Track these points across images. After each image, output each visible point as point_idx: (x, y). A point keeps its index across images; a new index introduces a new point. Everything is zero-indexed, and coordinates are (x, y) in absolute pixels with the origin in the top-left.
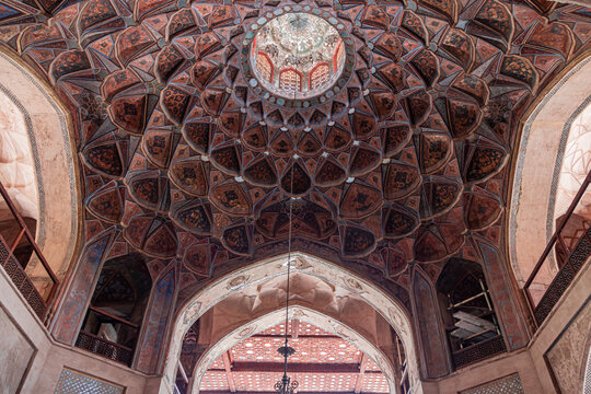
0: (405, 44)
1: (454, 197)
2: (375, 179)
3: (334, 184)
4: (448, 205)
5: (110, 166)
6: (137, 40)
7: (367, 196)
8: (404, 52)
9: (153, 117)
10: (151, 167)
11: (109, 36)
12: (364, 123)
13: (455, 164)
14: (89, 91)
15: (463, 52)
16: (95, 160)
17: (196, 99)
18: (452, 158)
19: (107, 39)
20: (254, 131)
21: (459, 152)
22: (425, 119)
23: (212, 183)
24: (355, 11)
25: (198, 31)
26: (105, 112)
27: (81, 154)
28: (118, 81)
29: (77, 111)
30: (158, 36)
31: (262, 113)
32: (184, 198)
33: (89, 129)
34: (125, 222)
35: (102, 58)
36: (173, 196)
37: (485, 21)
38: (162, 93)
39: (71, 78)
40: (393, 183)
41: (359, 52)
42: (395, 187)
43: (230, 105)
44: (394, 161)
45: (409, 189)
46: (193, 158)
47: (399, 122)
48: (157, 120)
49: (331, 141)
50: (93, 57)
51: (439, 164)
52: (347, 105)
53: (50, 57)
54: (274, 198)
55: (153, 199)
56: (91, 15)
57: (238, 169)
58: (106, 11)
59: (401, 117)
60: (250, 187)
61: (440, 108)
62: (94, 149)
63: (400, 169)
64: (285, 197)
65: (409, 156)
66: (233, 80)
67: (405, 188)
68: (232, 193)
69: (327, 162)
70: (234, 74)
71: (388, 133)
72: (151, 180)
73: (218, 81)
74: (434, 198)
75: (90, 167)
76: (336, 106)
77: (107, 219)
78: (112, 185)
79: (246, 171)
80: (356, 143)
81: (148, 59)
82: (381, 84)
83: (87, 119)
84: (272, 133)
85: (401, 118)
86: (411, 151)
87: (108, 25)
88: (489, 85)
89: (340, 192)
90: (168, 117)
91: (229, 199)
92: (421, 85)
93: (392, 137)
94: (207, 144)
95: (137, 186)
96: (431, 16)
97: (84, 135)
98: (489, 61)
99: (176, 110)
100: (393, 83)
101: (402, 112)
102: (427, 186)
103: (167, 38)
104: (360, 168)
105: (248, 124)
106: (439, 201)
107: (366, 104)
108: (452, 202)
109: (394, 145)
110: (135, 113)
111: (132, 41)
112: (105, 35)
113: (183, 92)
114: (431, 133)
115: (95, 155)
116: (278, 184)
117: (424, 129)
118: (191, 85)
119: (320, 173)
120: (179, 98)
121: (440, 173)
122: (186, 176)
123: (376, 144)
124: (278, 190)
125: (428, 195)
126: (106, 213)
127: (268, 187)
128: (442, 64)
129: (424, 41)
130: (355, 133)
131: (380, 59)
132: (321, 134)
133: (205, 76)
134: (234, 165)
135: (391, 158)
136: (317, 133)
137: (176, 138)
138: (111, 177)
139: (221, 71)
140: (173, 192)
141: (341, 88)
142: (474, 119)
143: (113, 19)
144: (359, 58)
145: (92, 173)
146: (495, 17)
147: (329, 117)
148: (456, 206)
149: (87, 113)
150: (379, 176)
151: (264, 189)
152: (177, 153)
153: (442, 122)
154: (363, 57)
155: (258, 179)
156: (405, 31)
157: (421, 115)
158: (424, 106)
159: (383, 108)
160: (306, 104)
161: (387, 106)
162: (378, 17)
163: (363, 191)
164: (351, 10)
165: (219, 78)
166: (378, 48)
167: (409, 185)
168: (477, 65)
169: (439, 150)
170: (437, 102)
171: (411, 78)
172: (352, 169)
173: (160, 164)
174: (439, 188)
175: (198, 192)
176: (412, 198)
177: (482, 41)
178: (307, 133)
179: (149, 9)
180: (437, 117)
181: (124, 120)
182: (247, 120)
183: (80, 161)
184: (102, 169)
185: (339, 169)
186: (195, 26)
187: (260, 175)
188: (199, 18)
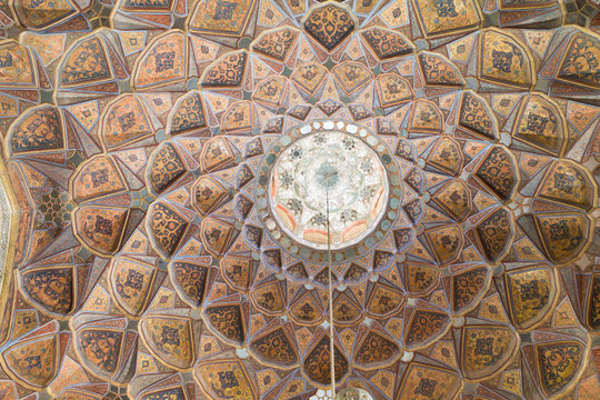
0: (468, 149)
1: (578, 363)
2: (445, 352)
3: (383, 365)
4: (570, 378)
5: (56, 302)
6: (130, 126)
7: (435, 383)
8: (467, 160)
9: (133, 238)
10: (116, 313)
11: (94, 103)
12: (420, 276)
13: (566, 306)
14: (55, 184)
15: (549, 138)
16: (36, 289)
17: (195, 228)
18: (561, 299)
19: (92, 105)
20: (269, 288)
21: (569, 286)
22: (508, 251)
23: (202, 354)
24: (399, 115)
25: (207, 133)
26: (68, 217)
27: (17, 271)
28: (96, 183)
29: (30, 214)
30: (158, 125)
31: (280, 265)
32: (156, 370)
33: (41, 241)
34: (56, 390)
35: (80, 131)
36: (139, 366)
37: (573, 77)
38: (151, 207)
39: (34, 159)
40: (474, 358)
41: (406, 180)
42: (477, 362)
43: (238, 247)
44: (470, 320)
45: (500, 363)
46: (179, 311)
47: (470, 265)
48: (136, 245)
49: (375, 303)
50: (69, 130)
51: (540, 314)
52: (394, 251)
53: (12, 113)
54: (293, 388)
55: (109, 365)
56: (78, 69)
57: (241, 339)
58: (98, 69)
59: (471, 256)
60: (258, 368)
61: (527, 230)
62: (39, 274)
63: (482, 334)
64: (308, 387)
65: (493, 310)
66: (245, 216)
67: (493, 362)
68: (230, 375)
69: (371, 333)
70: (247, 208)
71: (455, 284)
72: (111, 335)
73: (225, 211)
74: (543, 371)
75: (25, 296)
76: (379, 256)
77: (27, 383)
78: (51, 328)
79: (253, 343)
80: (411, 302)
81: (140, 153)
82: (439, 215)
83: (41, 227)
84: (292, 291)
85: (473, 258)
86: (495, 301)
87: (96, 88)
88: (594, 174)
89: (392, 378)
90: (153, 246)
91: (224, 386)
92: (494, 202)
93: (461, 290)
94: (202, 297)
95: (89, 340)
96: (499, 92)
97: (32, 248)
98: (590, 132)
99: (165, 242)
100: (456, 210)
101: (472, 249)
102: (528, 351)
103: (168, 130)
104: (420, 339)
105: (261, 275)
106: (552, 376)
107: (421, 247)
108: (575, 372)
109: (467, 301)
110: (110, 233)
111: (124, 127)
112: (91, 99)
113: (179, 218)
114: (520, 269)
115: (39, 284)
116: (299, 365)
117: (509, 266)
118: (190, 207)
119: (362, 351)
120: (172, 226)
121: (547, 326)
122: (165, 340)
123: (440, 300)
124: (298, 374)
125: (533, 366)
126: (29, 374)
127: (284, 368)
128: (520, 162)
129: (491, 137)
130: (408, 288)
131: (434, 179)
132: (360, 293)
133: (209, 202)
134: (238, 333)
135: (465, 316)
136: (356, 292)
137: (160, 276)
138: (53, 315)
139: (231, 198)
140: (141, 358)
141: (384, 232)
142: (580, 238)
143: (104, 81)
144: (406, 188)
145: (27, 306)
146: (585, 69)
147: (370, 270)
148: (585, 376)
149: (42, 220)
150: (450, 347)
151: (278, 372)
152: (157, 299)
153: (534, 249)
154: (411, 185)
155: (269, 357)
156: (465, 130)
157: (500, 249)
158: (503, 236)
159: (445, 250)
160: (339, 257)
161: (449, 247)
162: (429, 121)
163: (429, 374)
164: (395, 114)
165: (226, 207)
166: (431, 166)
167: (499, 357)
168: (571, 143)
169: (536, 295)
170: (520, 222)
171: (479, 196)
172: (408, 342)
173: (129, 310)
174: (548, 354)
175: (180, 364)
176: (508, 374)
177: (574, 103)
178: (340, 293)
179: (152, 82)
180: (526, 242)
181: (92, 238)
182: (260, 271)
183: (13, 283)
184: (41, 303)
185: (389, 343)
186: (205, 125)
187: (273, 353)
188: (211, 114)
